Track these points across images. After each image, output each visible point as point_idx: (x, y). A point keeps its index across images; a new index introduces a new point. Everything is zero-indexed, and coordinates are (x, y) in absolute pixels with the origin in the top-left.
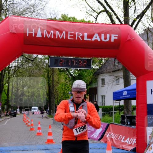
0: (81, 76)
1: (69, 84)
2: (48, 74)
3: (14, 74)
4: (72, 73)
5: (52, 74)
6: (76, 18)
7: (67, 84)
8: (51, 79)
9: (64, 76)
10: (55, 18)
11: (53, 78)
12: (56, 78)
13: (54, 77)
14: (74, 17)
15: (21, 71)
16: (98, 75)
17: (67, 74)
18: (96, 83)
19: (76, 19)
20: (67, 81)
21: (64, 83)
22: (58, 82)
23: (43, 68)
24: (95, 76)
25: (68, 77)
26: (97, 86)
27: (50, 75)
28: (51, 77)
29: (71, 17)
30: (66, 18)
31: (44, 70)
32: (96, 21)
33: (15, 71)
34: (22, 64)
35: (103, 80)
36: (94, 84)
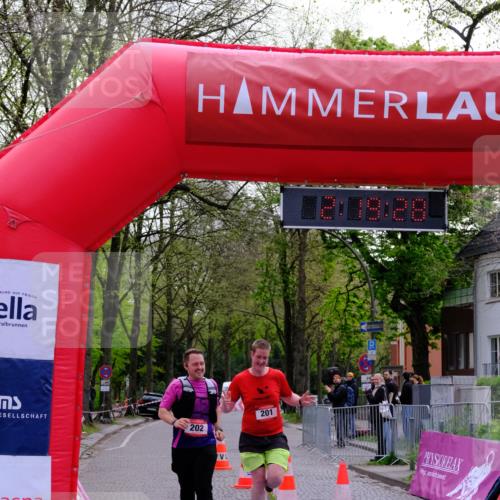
0: (409, 261)
1: (361, 295)
2: (284, 256)
3: (156, 258)
4: (376, 254)
5: (297, 258)
6: (389, 41)
7: (355, 296)
8: (294, 278)
9: (345, 263)
10: (311, 45)
12: (312, 272)
13: (307, 270)
14: (383, 38)
15: (182, 248)
16: (477, 257)
17: (357, 258)
18: (470, 291)
19: (391, 46)
20: (357, 281)
21: (344, 290)
22: (320, 289)
23: (263, 235)
24: (463, 261)
25: (359, 266)
26: (471, 300)
27: (289, 261)
28: (292, 267)
29: (371, 40)
30: (350, 45)
31: (267, 244)
32: (466, 47)
33: (161, 250)
34: (185, 222)
35: (496, 277)
36: (459, 293)
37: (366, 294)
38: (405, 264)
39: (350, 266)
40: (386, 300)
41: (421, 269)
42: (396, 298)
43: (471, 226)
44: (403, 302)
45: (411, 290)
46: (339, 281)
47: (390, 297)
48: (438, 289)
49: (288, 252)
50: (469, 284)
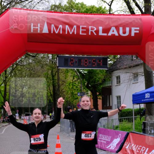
0: (92, 73)
1: (77, 83)
2: (52, 72)
3: (11, 72)
4: (82, 70)
5: (57, 72)
6: (85, 3)
7: (75, 84)
8: (56, 78)
9: (72, 73)
10: (60, 4)
11: (58, 76)
12: (62, 76)
13: (60, 75)
14: (83, 2)
15: (19, 69)
16: (112, 71)
17: (75, 72)
18: (110, 82)
19: (85, 5)
20: (75, 79)
21: (71, 82)
22: (64, 81)
23: (46, 64)
24: (108, 73)
25: (76, 74)
26: (110, 85)
27: (54, 72)
28: (55, 75)
29: (79, 3)
30: (73, 4)
31: (48, 67)
32: (110, 8)
33: (13, 69)
34: (21, 60)
35: (118, 78)
36: (107, 83)
37: (79, 83)
38: (90, 74)
39: (73, 74)
40: (85, 85)
41: (95, 76)
42: (88, 84)
43: (110, 62)
44: (90, 86)
45: (92, 82)
46: (70, 79)
47: (86, 84)
48: (100, 81)
49: (54, 70)
50: (110, 80)
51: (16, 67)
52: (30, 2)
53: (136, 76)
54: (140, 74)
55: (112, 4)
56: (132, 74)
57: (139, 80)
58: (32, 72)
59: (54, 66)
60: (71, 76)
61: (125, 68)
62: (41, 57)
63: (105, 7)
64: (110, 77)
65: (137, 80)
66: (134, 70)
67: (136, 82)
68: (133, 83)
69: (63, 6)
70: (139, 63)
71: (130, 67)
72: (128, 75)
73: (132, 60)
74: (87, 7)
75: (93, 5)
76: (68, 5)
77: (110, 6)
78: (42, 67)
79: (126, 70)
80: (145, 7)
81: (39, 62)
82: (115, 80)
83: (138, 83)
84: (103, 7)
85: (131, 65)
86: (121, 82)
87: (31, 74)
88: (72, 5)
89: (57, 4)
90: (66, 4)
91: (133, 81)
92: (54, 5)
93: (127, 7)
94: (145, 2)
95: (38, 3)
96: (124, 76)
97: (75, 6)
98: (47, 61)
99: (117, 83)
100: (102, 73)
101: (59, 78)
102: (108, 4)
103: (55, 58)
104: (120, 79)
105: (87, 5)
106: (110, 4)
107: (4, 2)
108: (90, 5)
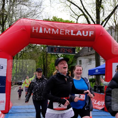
2: (43, 56)
3: (20, 56)
4: (60, 56)
6: (63, 19)
8: (45, 60)
9: (54, 58)
13: (48, 59)
14: (61, 18)
15: (25, 54)
16: (77, 57)
18: (76, 63)
19: (63, 20)
22: (50, 62)
23: (40, 52)
24: (75, 58)
28: (45, 58)
29: (59, 18)
31: (41, 54)
32: (77, 21)
33: (21, 55)
34: (26, 50)
35: (80, 61)
36: (74, 64)
43: (76, 52)
46: (53, 61)
49: (44, 56)
50: (76, 62)
51: (23, 54)
52: (32, 17)
53: (90, 60)
54: (93, 59)
55: (78, 19)
56: (88, 59)
57: (92, 63)
58: (32, 56)
59: (44, 53)
60: (54, 59)
61: (84, 56)
62: (37, 48)
63: (74, 21)
64: (76, 61)
65: (91, 63)
66: (90, 57)
67: (90, 64)
68: (89, 65)
69: (50, 20)
70: (92, 53)
71: (87, 55)
72: (86, 59)
73: (88, 51)
74: (64, 21)
75: (67, 20)
76: (53, 19)
77: (77, 20)
78: (38, 54)
79: (85, 57)
80: (97, 21)
81: (36, 51)
82: (78, 62)
83: (91, 64)
84: (73, 22)
85: (88, 54)
86: (82, 64)
87: (31, 58)
88: (55, 20)
89: (47, 19)
90: (52, 19)
91: (88, 63)
92: (45, 19)
93: (87, 21)
94: (97, 19)
95: (37, 17)
96: (84, 60)
97: (57, 20)
98: (41, 51)
99: (80, 64)
100: (71, 58)
101: (47, 60)
102: (76, 19)
103: (45, 49)
104: (81, 61)
105: (64, 20)
106: (77, 19)
107: (17, 17)
108: (66, 20)
